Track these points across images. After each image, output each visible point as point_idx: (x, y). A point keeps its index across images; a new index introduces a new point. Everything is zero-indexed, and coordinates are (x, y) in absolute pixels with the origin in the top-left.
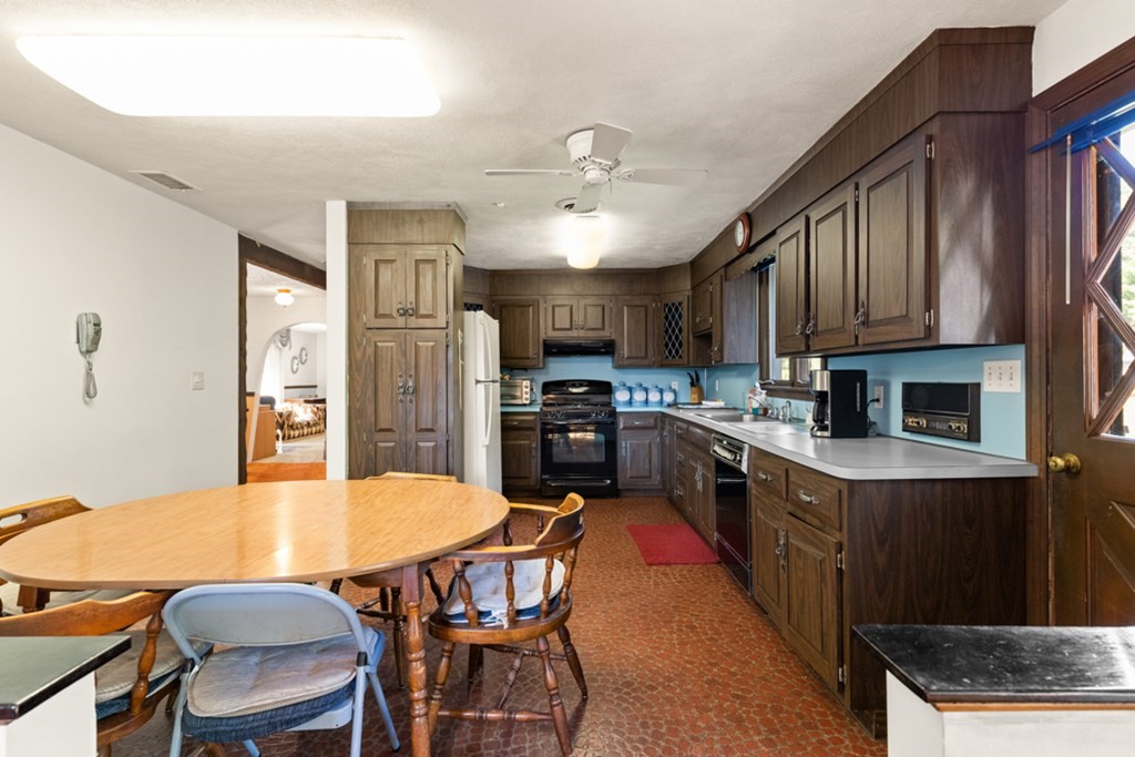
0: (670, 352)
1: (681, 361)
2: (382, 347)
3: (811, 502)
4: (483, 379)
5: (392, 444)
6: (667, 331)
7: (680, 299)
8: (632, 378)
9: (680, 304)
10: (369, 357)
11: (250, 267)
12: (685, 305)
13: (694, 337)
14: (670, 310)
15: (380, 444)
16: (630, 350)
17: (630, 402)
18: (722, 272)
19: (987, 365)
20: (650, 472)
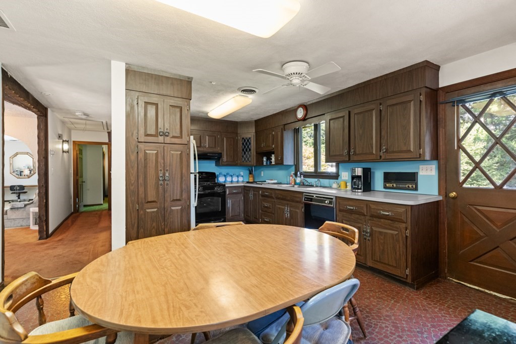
0: (245, 159)
1: (250, 163)
2: (149, 153)
3: (389, 215)
4: (194, 172)
5: (155, 210)
6: (243, 150)
7: (250, 136)
8: (224, 170)
9: (250, 138)
10: (141, 159)
11: (5, 102)
12: (252, 139)
13: (256, 153)
14: (245, 141)
15: (148, 210)
16: (227, 158)
17: (232, 182)
18: (282, 127)
19: (421, 167)
20: (240, 212)
